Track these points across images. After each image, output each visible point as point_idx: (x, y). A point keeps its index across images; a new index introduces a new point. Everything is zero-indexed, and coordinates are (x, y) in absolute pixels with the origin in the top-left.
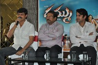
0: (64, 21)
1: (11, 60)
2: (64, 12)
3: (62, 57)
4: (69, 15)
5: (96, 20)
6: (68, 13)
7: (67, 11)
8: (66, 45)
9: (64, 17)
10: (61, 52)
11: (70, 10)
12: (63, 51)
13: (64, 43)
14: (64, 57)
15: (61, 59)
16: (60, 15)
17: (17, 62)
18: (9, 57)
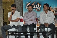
0: (37, 10)
1: (9, 32)
2: (36, 5)
3: (36, 30)
4: (39, 7)
5: (54, 9)
6: (39, 6)
7: (38, 5)
9: (37, 8)
10: (36, 27)
11: (40, 4)
12: (36, 26)
13: (37, 22)
14: (37, 30)
15: (36, 31)
16: (34, 7)
17: (12, 33)
18: (8, 30)
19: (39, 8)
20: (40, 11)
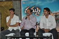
2: (36, 10)
5: (53, 14)
7: (38, 9)
8: (37, 28)
9: (36, 13)
11: (39, 9)
19: (38, 12)
20: (39, 15)
